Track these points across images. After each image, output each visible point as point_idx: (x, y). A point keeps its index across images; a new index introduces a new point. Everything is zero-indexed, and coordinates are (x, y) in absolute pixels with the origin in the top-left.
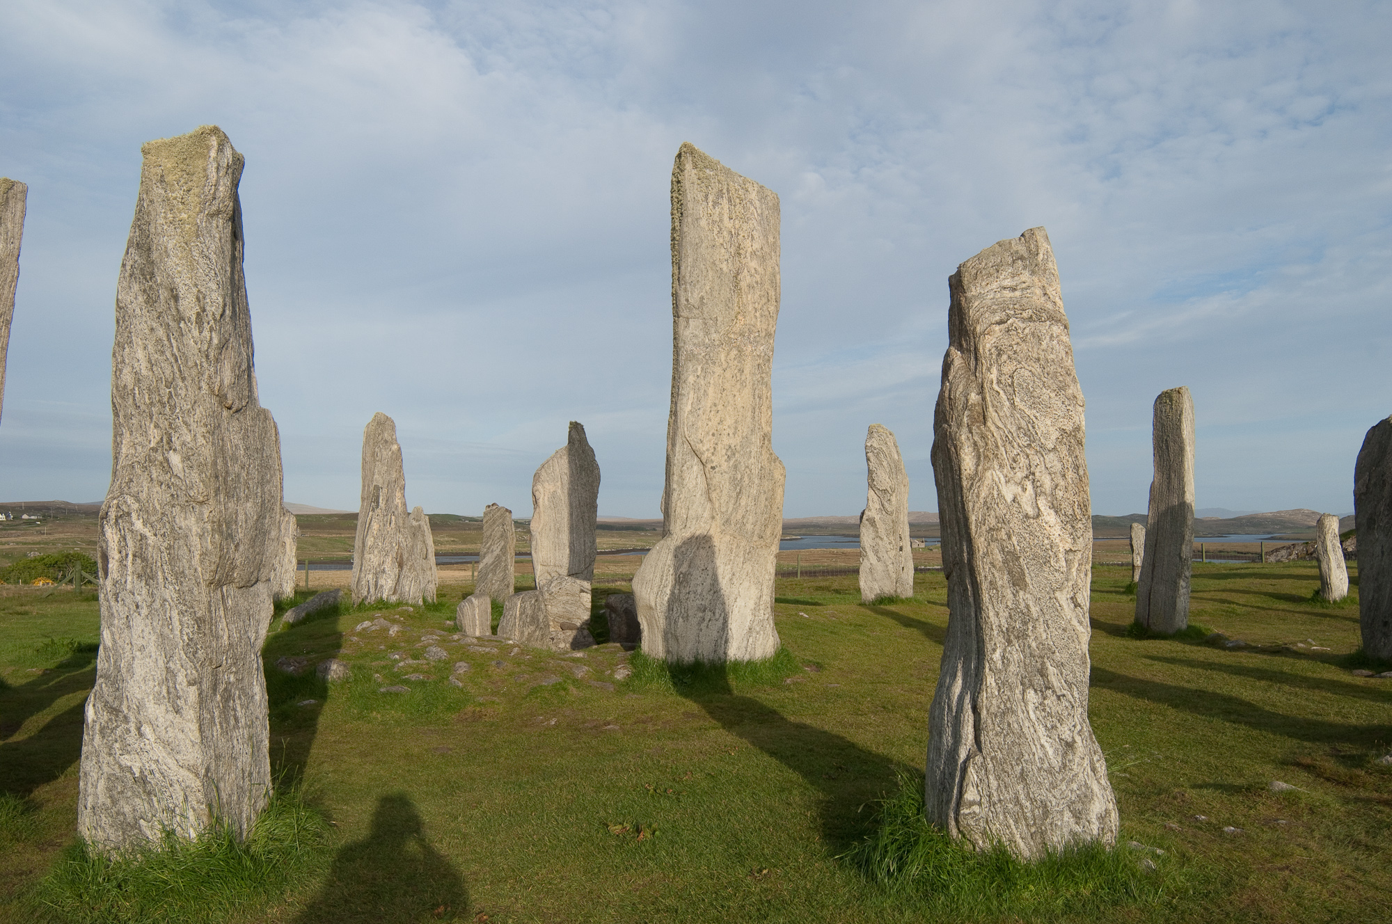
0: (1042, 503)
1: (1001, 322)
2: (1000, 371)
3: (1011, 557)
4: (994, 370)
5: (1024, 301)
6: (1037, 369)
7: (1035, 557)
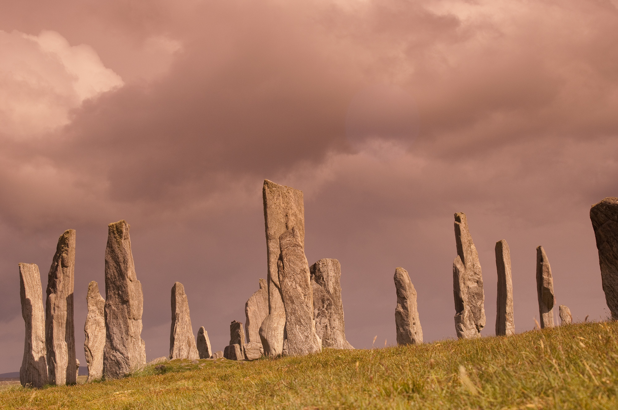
0: (297, 285)
1: (287, 248)
2: (287, 258)
3: (291, 297)
4: (285, 258)
5: (291, 243)
6: (295, 257)
7: (296, 297)
